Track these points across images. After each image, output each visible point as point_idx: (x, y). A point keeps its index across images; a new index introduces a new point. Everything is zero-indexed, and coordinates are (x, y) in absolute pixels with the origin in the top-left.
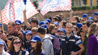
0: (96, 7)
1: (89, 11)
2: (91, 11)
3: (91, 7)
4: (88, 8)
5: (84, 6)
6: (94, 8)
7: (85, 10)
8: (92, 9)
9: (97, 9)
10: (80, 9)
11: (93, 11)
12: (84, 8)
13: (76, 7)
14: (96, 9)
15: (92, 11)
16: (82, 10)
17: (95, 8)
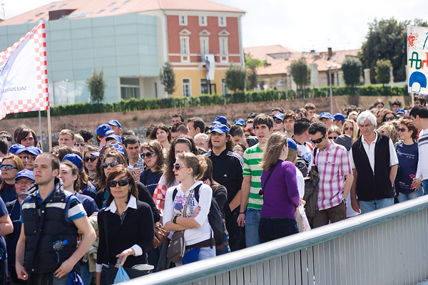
0: (199, 100)
1: (181, 112)
2: (186, 111)
3: (185, 99)
4: (179, 103)
5: (166, 96)
6: (194, 103)
7: (170, 109)
8: (189, 105)
9: (201, 105)
10: (156, 105)
11: (192, 111)
12: (167, 104)
13: (146, 100)
14: (199, 105)
15: (189, 111)
16: (162, 108)
17: (197, 102)
